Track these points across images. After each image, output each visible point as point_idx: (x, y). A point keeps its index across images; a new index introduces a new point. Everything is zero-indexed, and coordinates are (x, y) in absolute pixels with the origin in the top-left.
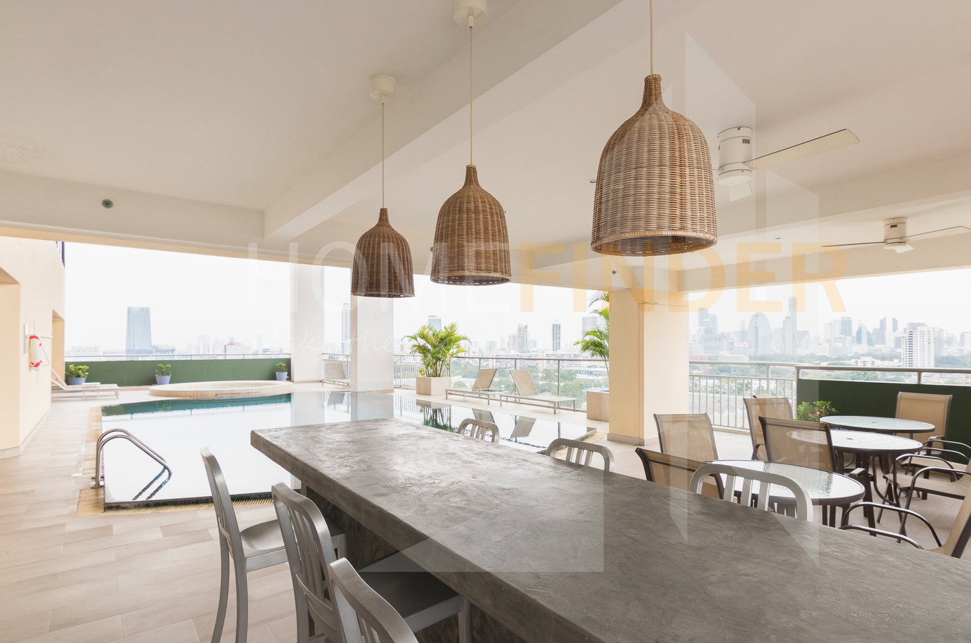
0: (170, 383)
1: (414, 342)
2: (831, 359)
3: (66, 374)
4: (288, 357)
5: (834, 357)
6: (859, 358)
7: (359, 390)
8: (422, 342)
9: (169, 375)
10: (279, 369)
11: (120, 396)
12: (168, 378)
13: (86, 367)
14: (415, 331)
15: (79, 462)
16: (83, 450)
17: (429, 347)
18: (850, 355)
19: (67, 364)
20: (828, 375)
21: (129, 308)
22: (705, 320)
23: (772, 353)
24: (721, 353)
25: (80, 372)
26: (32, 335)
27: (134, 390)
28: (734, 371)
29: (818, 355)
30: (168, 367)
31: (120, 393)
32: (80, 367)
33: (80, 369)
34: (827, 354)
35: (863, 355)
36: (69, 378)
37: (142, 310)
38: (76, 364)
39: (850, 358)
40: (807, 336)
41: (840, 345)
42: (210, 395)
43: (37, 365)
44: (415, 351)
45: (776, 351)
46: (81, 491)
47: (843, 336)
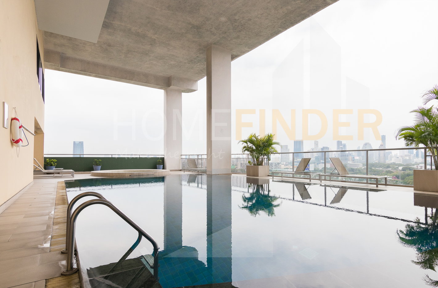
0: (100, 170)
1: (245, 144)
2: (404, 165)
3: (44, 164)
4: (163, 156)
5: (405, 164)
6: (419, 165)
7: (213, 174)
8: (250, 145)
9: (100, 165)
10: (158, 163)
11: (74, 176)
12: (100, 167)
13: (55, 160)
14: (246, 138)
15: (48, 227)
16: (53, 213)
17: (254, 148)
18: (413, 163)
19: (45, 158)
20: (404, 173)
21: (74, 142)
22: (340, 146)
23: (373, 162)
24: (348, 162)
25: (52, 163)
26: (13, 117)
27: (82, 173)
28: (356, 171)
29: (397, 163)
30: (100, 161)
31: (75, 175)
32: (52, 160)
33: (52, 161)
34: (401, 163)
35: (420, 163)
36: (46, 167)
37: (80, 142)
38: (50, 158)
39: (414, 165)
40: (391, 154)
41: (408, 158)
42: (126, 176)
43: (17, 142)
44: (245, 150)
45: (376, 162)
46: (47, 281)
47: (409, 154)
